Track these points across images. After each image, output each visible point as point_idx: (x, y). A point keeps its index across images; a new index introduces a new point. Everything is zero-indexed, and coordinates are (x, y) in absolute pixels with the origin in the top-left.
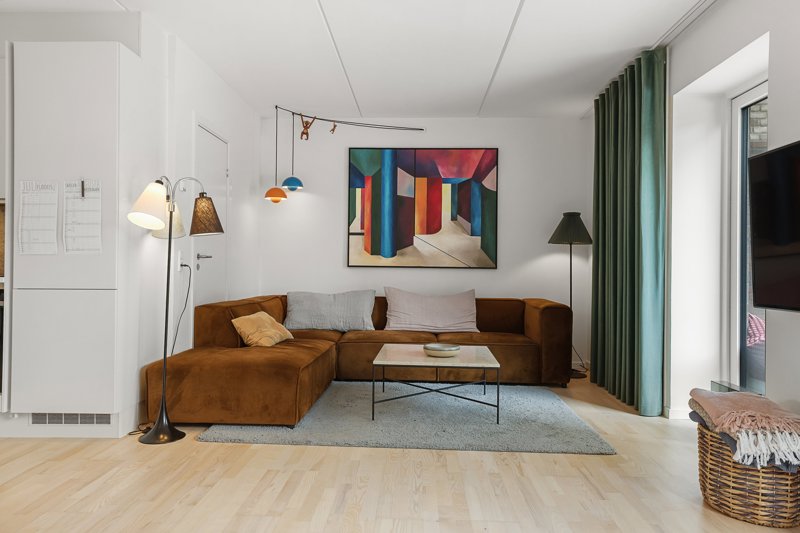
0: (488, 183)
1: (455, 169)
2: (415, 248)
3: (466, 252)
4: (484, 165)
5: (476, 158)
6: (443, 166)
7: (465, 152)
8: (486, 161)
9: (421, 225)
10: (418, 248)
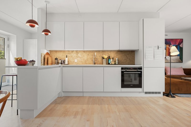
0: (181, 46)
1: (174, 43)
2: (166, 59)
3: (176, 59)
4: (180, 42)
5: (179, 41)
6: (172, 43)
7: (176, 40)
8: (181, 41)
9: (168, 54)
10: (167, 59)
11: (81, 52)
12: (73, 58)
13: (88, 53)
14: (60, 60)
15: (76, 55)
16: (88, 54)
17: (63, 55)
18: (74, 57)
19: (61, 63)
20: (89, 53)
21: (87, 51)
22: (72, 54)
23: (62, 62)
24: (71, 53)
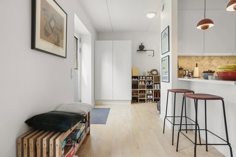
11: (216, 58)
12: (205, 67)
13: (227, 60)
14: (188, 70)
15: (209, 63)
16: (228, 62)
17: (188, 63)
18: (206, 65)
19: (189, 76)
20: (229, 60)
21: (226, 56)
22: (203, 62)
23: (190, 74)
24: (200, 59)
